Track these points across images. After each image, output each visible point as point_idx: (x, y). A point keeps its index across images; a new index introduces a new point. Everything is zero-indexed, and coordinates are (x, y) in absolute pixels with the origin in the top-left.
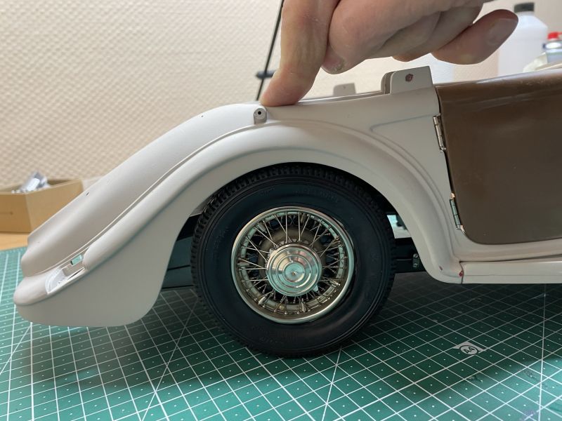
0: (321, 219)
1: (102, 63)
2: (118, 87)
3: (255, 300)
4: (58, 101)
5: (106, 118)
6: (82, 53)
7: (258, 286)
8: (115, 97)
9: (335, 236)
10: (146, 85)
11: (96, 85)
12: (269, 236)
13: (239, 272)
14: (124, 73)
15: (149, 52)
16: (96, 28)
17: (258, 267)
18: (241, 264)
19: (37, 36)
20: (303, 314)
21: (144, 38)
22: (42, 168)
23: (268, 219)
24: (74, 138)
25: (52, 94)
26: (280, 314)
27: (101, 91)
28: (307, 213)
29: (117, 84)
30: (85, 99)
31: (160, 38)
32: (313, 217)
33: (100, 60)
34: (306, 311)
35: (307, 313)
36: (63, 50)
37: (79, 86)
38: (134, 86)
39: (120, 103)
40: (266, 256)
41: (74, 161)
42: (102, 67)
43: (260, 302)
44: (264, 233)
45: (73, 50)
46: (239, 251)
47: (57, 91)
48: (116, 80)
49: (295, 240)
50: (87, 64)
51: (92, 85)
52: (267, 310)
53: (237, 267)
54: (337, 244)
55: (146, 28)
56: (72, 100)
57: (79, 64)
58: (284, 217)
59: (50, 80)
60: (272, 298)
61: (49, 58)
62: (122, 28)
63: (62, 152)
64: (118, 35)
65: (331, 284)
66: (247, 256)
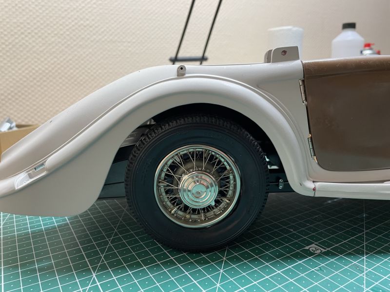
0: (219, 155)
1: (60, 45)
2: (71, 62)
3: (169, 210)
4: (26, 69)
5: (60, 83)
6: (46, 37)
7: (172, 200)
8: (68, 69)
9: (228, 167)
10: (91, 62)
11: (55, 59)
12: (182, 165)
13: (159, 190)
14: (76, 53)
15: (95, 39)
16: (57, 20)
17: (172, 187)
18: (161, 184)
19: (15, 23)
20: (202, 222)
21: (91, 29)
22: (12, 116)
23: (181, 153)
24: (37, 96)
25: (23, 64)
26: (186, 221)
27: (59, 64)
28: (209, 151)
29: (70, 60)
30: (47, 69)
31: (103, 30)
32: (213, 153)
33: (59, 42)
34: (205, 219)
35: (205, 221)
36: (33, 34)
37: (42, 59)
38: (82, 62)
39: (72, 73)
40: (179, 179)
41: (36, 112)
42: (60, 47)
43: (173, 212)
44: (179, 163)
45: (40, 34)
46: (160, 175)
47: (26, 62)
48: (70, 57)
49: (200, 169)
50: (50, 44)
51: (52, 59)
52: (177, 218)
53: (158, 186)
54: (229, 173)
55: (93, 23)
56: (37, 69)
57: (44, 44)
58: (193, 152)
59: (22, 54)
60: (181, 210)
61: (23, 38)
62: (76, 21)
63: (28, 105)
64: (73, 26)
65: (223, 201)
66: (165, 179)
